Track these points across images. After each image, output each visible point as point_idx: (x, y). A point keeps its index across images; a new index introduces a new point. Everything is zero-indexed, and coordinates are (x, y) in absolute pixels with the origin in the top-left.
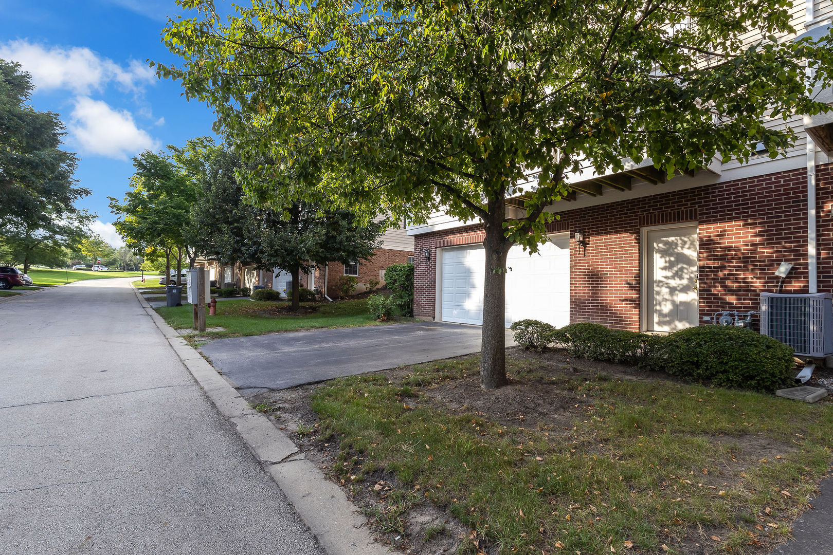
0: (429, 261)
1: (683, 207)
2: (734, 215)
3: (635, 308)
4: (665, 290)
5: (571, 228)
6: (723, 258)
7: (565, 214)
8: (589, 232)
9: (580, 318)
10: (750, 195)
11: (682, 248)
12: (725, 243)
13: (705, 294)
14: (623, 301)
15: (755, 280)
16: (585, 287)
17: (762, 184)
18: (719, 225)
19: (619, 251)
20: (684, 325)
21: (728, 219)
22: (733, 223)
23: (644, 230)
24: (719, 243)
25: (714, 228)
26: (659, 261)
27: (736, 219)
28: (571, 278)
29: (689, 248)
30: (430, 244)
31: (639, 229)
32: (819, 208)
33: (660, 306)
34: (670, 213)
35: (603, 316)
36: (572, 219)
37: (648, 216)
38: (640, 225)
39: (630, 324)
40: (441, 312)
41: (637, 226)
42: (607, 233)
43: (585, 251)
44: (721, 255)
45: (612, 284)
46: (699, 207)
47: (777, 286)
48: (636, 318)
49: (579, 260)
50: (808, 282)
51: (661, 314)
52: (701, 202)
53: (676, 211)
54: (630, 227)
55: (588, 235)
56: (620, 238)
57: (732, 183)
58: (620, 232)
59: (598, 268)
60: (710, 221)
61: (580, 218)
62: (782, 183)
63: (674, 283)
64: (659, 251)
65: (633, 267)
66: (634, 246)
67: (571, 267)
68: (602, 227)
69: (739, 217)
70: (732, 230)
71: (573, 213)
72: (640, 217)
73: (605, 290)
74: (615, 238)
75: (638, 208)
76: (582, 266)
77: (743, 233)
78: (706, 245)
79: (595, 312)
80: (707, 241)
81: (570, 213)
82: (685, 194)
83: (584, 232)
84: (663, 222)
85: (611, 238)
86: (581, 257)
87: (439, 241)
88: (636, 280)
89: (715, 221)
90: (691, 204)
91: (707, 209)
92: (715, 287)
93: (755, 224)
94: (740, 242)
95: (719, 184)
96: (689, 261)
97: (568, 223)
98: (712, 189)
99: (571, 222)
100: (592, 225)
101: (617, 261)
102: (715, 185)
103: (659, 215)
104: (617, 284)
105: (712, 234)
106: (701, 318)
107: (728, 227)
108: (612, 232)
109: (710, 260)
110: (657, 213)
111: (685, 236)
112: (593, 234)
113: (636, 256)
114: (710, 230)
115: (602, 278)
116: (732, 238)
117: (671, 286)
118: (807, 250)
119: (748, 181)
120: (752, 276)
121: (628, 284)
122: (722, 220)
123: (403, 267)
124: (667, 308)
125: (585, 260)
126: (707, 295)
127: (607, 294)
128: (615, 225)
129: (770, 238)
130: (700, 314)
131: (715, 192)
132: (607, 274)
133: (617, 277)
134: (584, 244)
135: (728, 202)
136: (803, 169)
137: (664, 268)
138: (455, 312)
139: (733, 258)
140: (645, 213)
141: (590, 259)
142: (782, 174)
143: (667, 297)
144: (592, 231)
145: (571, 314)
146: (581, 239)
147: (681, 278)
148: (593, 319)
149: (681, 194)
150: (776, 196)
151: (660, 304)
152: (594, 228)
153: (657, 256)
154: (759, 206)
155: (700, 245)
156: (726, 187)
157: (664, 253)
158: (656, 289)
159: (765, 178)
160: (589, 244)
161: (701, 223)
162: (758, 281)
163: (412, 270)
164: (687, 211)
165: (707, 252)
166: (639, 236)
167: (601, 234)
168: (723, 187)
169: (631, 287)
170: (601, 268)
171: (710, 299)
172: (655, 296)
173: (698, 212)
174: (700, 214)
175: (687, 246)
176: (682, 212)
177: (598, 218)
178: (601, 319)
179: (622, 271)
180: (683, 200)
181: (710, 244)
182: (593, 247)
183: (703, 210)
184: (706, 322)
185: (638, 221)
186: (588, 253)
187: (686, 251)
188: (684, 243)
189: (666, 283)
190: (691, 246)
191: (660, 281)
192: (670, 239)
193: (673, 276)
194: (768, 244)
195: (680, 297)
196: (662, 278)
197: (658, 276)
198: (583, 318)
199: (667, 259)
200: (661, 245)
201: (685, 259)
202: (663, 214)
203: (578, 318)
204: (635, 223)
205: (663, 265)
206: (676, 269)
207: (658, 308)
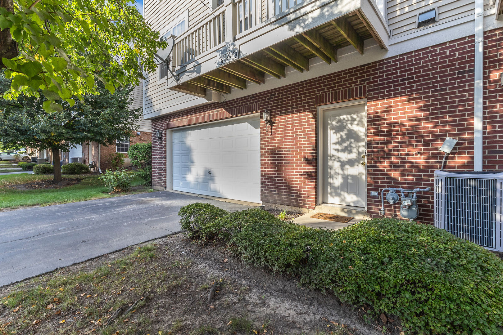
0: (161, 140)
1: (353, 85)
2: (400, 90)
3: (312, 182)
4: (337, 165)
5: (262, 109)
6: (388, 134)
7: (256, 96)
8: (275, 112)
9: (268, 190)
10: (415, 69)
11: (351, 124)
12: (391, 119)
13: (372, 169)
14: (301, 175)
15: (419, 156)
16: (272, 163)
17: (428, 57)
18: (385, 101)
19: (299, 129)
20: (352, 198)
21: (394, 94)
22: (399, 99)
23: (321, 109)
24: (385, 119)
25: (381, 104)
26: (333, 137)
27: (402, 94)
28: (261, 155)
29: (358, 125)
30: (162, 125)
31: (316, 108)
32: (486, 78)
33: (333, 179)
34: (342, 91)
35: (286, 189)
36: (262, 101)
37: (323, 95)
38: (316, 103)
39: (308, 197)
40: (172, 183)
41: (314, 105)
43: (272, 129)
44: (387, 131)
45: (293, 160)
46: (368, 83)
47: (441, 162)
48: (313, 192)
49: (268, 138)
50: (472, 158)
51: (333, 187)
52: (369, 79)
53: (347, 89)
54: (308, 106)
55: (274, 115)
56: (300, 116)
57: (398, 58)
58: (300, 111)
60: (378, 97)
61: (268, 99)
62: (448, 53)
63: (344, 156)
64: (333, 128)
65: (310, 144)
66: (311, 124)
67: (261, 144)
68: (286, 107)
69: (405, 92)
70: (398, 106)
71: (262, 95)
72: (317, 96)
73: (288, 166)
74: (296, 117)
75: (314, 88)
76: (269, 143)
77: (409, 108)
78: (374, 120)
79: (280, 186)
80: (374, 117)
81: (260, 95)
82: (355, 71)
83: (271, 112)
84: (336, 100)
85: (293, 117)
86: (268, 135)
87: (166, 123)
88: (313, 156)
89: (383, 97)
90: (361, 81)
91: (375, 86)
92: (382, 163)
93: (420, 98)
94: (405, 117)
95: (386, 59)
96: (358, 139)
97: (259, 104)
98: (380, 65)
99: (261, 103)
100: (277, 106)
101: (297, 138)
102: (383, 60)
103: (332, 93)
104: (297, 160)
105: (379, 111)
106: (369, 193)
107: (394, 102)
108: (293, 111)
109: (378, 135)
110: (330, 91)
111: (354, 114)
112: (278, 114)
113: (313, 134)
114: (377, 106)
116: (397, 114)
117: (342, 160)
118: (472, 124)
119: (414, 54)
120: (416, 152)
121: (307, 159)
122: (389, 96)
123: (144, 146)
124: (337, 181)
125: (271, 138)
126: (374, 170)
127: (289, 169)
128: (296, 105)
129: (434, 112)
130: (368, 189)
131: (382, 68)
132: (289, 151)
133: (297, 154)
134: (271, 123)
135: (394, 78)
136: (469, 37)
138: (181, 183)
139: (397, 134)
140: (320, 92)
141: (276, 137)
142: (448, 45)
143: (339, 171)
144: (278, 111)
145: (261, 187)
146: (269, 119)
147: (350, 152)
148: (279, 191)
149: (352, 72)
150: (441, 68)
151: (332, 177)
152: (279, 108)
153: (331, 133)
154: (424, 80)
155: (368, 122)
156: (393, 62)
157: (338, 129)
158: (330, 163)
159: (430, 49)
160: (275, 123)
161: (370, 99)
162: (422, 157)
163: (150, 147)
164: (357, 88)
165: (374, 128)
166: (316, 114)
167: (284, 114)
168: (389, 62)
169: (308, 162)
170: (285, 145)
171: (377, 174)
172: (329, 170)
173: (367, 89)
174: (369, 91)
175: (356, 122)
176: (353, 89)
177: (282, 99)
178: (285, 192)
179: (301, 147)
180: (354, 78)
181: (377, 120)
182: (278, 125)
183: (371, 86)
184: (374, 197)
185: (315, 100)
186: (274, 132)
187: (355, 127)
188: (354, 120)
189: (339, 158)
190: (360, 123)
191: (333, 156)
192: (342, 117)
193: (343, 151)
194: (432, 119)
195: (352, 171)
196: (335, 153)
197: (332, 150)
198: (271, 191)
199: (339, 135)
200: (334, 123)
201: (354, 135)
202: (336, 93)
203: (267, 190)
204: (312, 102)
205: (336, 141)
206: (345, 145)
207: (331, 181)
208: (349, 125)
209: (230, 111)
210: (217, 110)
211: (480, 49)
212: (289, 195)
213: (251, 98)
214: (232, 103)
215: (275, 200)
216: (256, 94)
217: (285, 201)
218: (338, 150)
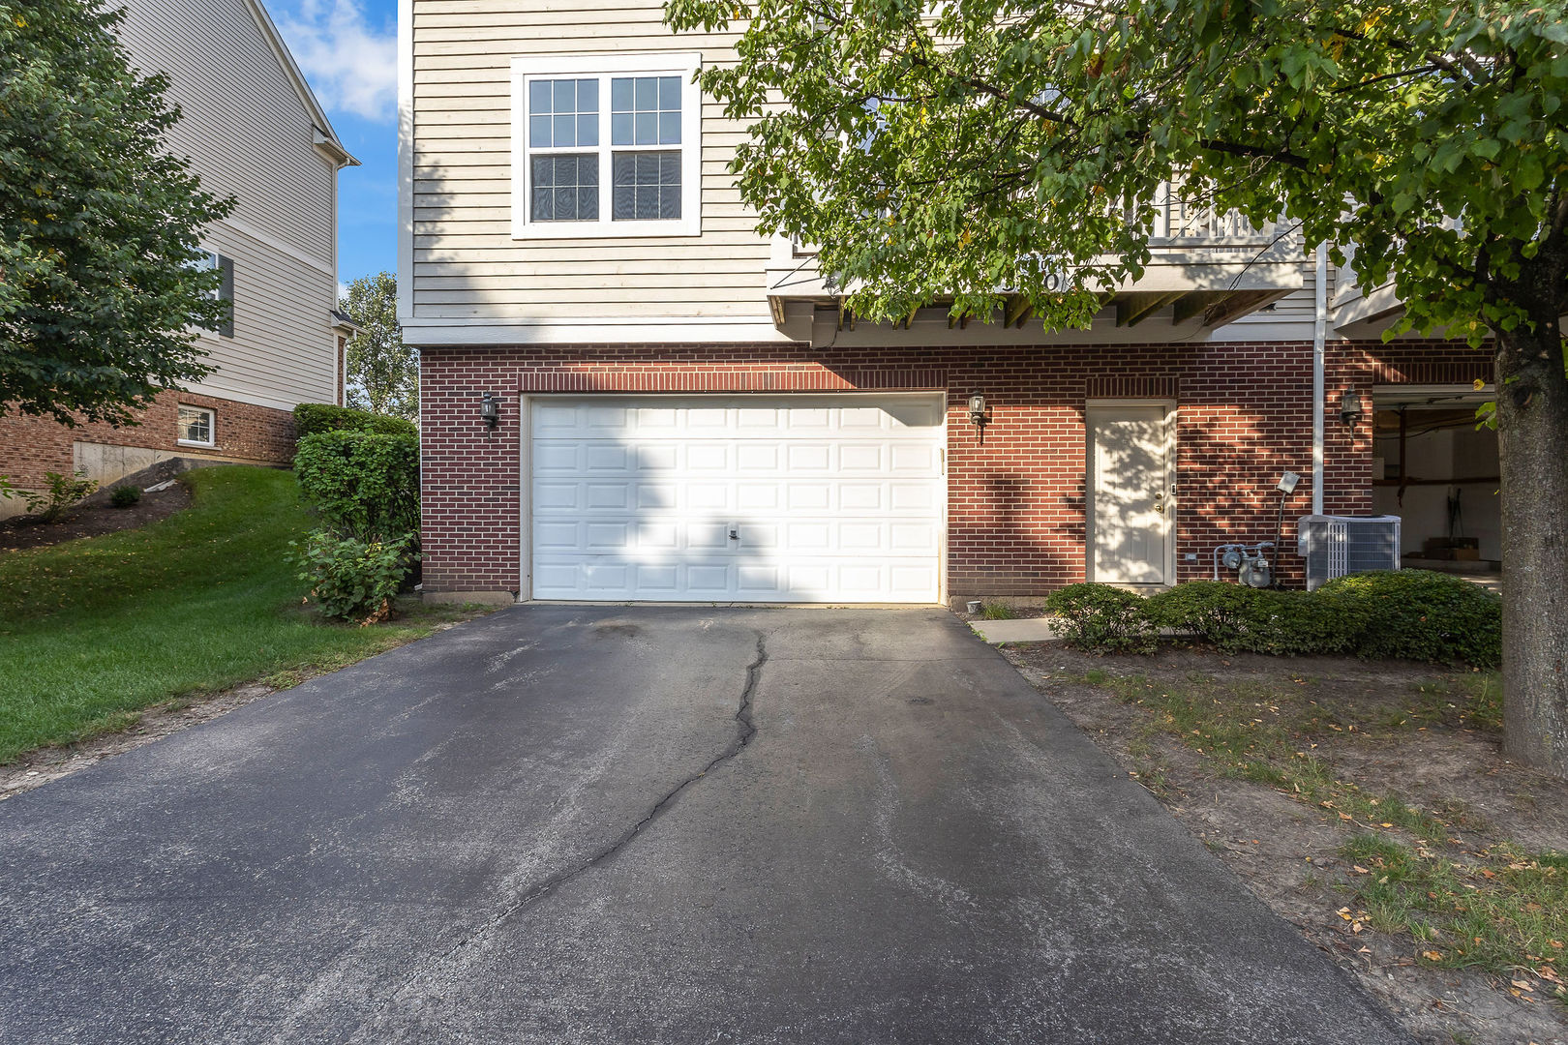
0: (494, 427)
1: (1157, 373)
2: (1227, 396)
3: (1079, 543)
4: (1112, 510)
5: (951, 385)
6: (1212, 460)
7: (937, 354)
8: (991, 397)
9: (973, 568)
10: (1248, 369)
11: (1140, 439)
12: (1215, 438)
13: (1185, 516)
14: (1057, 531)
15: (1252, 496)
16: (982, 507)
17: (1262, 355)
18: (1207, 409)
20: (1141, 568)
21: (1220, 400)
22: (1226, 408)
23: (1090, 403)
24: (1209, 438)
25: (1201, 413)
26: (1104, 459)
27: (1229, 402)
28: (949, 488)
29: (1150, 440)
31: (1086, 402)
32: (1325, 399)
33: (1105, 537)
34: (1139, 380)
35: (1018, 562)
36: (953, 366)
37: (1102, 380)
38: (1089, 394)
39: (1069, 574)
40: (530, 576)
41: (1083, 395)
42: (1027, 403)
44: (1210, 457)
45: (1037, 501)
48: (1081, 562)
49: (970, 452)
50: (1311, 500)
51: (1105, 551)
52: (1184, 369)
53: (1148, 378)
54: (1070, 395)
55: (989, 402)
56: (1052, 414)
57: (1226, 346)
58: (1053, 404)
59: (1009, 470)
60: (1196, 401)
61: (971, 365)
62: (1284, 357)
63: (1127, 495)
64: (1105, 442)
65: (1076, 470)
66: (1077, 432)
68: (1018, 390)
69: (1234, 400)
70: (1225, 419)
71: (952, 353)
72: (1089, 381)
73: (1024, 513)
74: (1042, 414)
75: (1085, 364)
76: (976, 464)
77: (1239, 425)
78: (1189, 437)
79: (1004, 556)
80: (1190, 432)
81: (948, 353)
82: (1161, 351)
84: (1126, 394)
85: (1037, 414)
88: (1080, 495)
89: (1204, 402)
90: (1170, 369)
91: (1192, 382)
92: (1203, 506)
93: (1253, 413)
94: (1234, 438)
95: (1208, 344)
96: (1150, 465)
97: (945, 372)
98: (1200, 350)
99: (950, 372)
100: (997, 384)
101: (1047, 458)
102: (1203, 344)
103: (1121, 381)
104: (1046, 501)
105: (1198, 423)
106: (1180, 557)
107: (1220, 413)
108: (1037, 402)
109: (1197, 462)
110: (1117, 376)
111: (1143, 421)
112: (1000, 402)
114: (1197, 415)
115: (1019, 488)
116: (1224, 431)
117: (1122, 502)
118: (1311, 456)
119: (1245, 346)
120: (1249, 490)
121: (1069, 500)
122: (1211, 402)
124: (1115, 541)
125: (982, 451)
126: (1189, 519)
127: (1028, 519)
128: (1043, 389)
129: (1271, 433)
130: (1178, 550)
131: (1203, 356)
132: (1027, 482)
133: (1046, 488)
134: (983, 421)
135: (1220, 375)
136: (1308, 342)
137: (1112, 471)
138: (587, 572)
139: (1226, 463)
140: (1097, 374)
141: (993, 452)
142: (1284, 345)
143: (1117, 521)
144: (996, 396)
146: (981, 410)
147: (1137, 488)
149: (1155, 351)
150: (1277, 375)
151: (1104, 533)
152: (1000, 390)
153: (1100, 451)
154: (1258, 387)
155: (1179, 438)
156: (1218, 350)
157: (1111, 446)
158: (1099, 507)
159: (1264, 346)
160: (990, 421)
161: (1182, 402)
162: (1257, 497)
164: (1163, 380)
165: (1191, 450)
166: (1086, 414)
167: (1015, 403)
168: (1214, 350)
169: (1073, 505)
170: (1016, 470)
171: (1196, 526)
172: (1097, 520)
173: (1180, 385)
174: (1183, 388)
175: (1146, 436)
176: (1158, 379)
177: (1009, 371)
179: (1056, 476)
180: (1158, 361)
181: (1196, 438)
182: (999, 427)
183: (1187, 382)
184: (1190, 562)
185: (1085, 386)
186: (988, 439)
187: (1145, 445)
188: (1143, 431)
189: (1115, 498)
190: (1154, 438)
191: (1105, 494)
192: (1122, 424)
193: (1124, 486)
194: (1268, 444)
195: (1139, 521)
196: (1109, 489)
197: (1102, 482)
198: (980, 568)
199: (1116, 456)
200: (1107, 432)
201: (1143, 459)
202: (1127, 381)
203: (968, 568)
204: (1079, 389)
205: (1110, 466)
206: (1129, 474)
207: (1100, 540)
208: (1135, 441)
209: (848, 373)
210: (795, 365)
211: (1320, 361)
212: (1025, 574)
213: (919, 354)
214: (858, 355)
215: (992, 587)
216: (938, 348)
217: (1015, 587)
218: (1113, 484)
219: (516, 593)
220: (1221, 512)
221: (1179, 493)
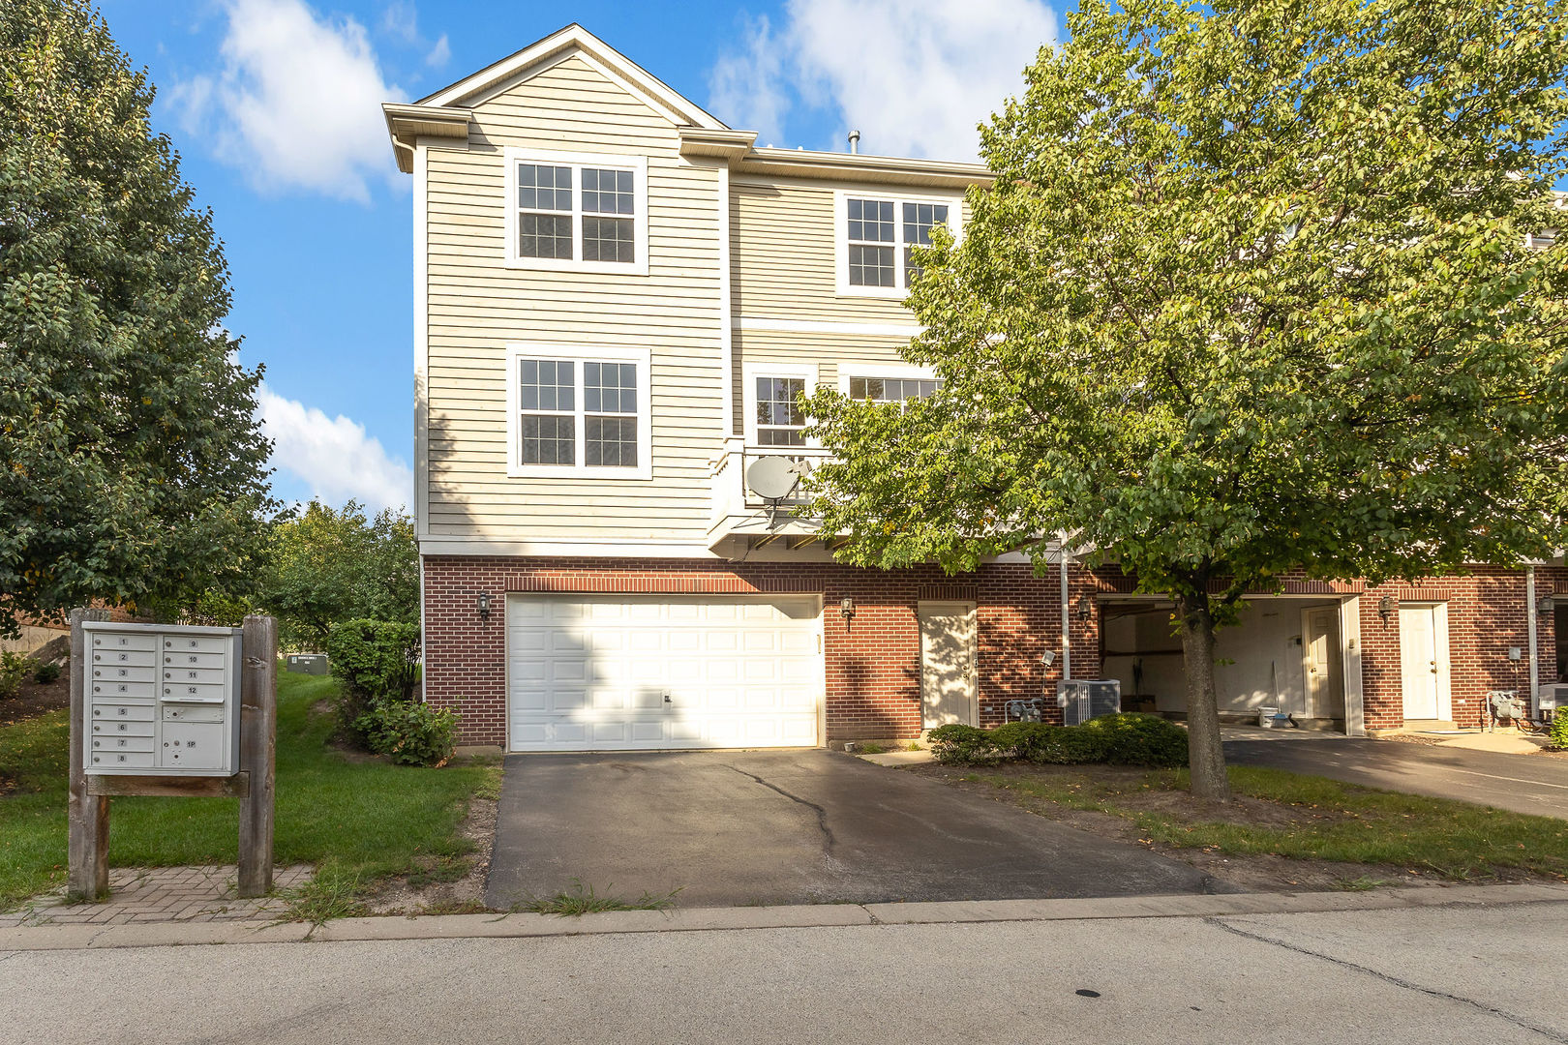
1: (964, 584)
2: (1008, 600)
3: (914, 702)
4: (933, 679)
5: (825, 589)
6: (999, 644)
7: (817, 568)
10: (1020, 581)
11: (950, 629)
12: (1001, 629)
13: (984, 683)
14: (896, 693)
15: (1025, 667)
16: (850, 676)
18: (996, 608)
19: (895, 628)
20: (953, 719)
21: (1003, 603)
22: (1007, 608)
23: (920, 603)
24: (996, 628)
25: (992, 612)
26: (928, 643)
28: (828, 663)
29: (957, 630)
31: (917, 603)
35: (876, 715)
36: (829, 576)
37: (928, 588)
38: (920, 597)
39: (911, 723)
41: (916, 599)
42: (879, 604)
43: (849, 624)
44: (998, 641)
45: (887, 671)
46: (979, 586)
47: (1041, 674)
48: (917, 714)
49: (840, 638)
50: (1062, 670)
51: (930, 707)
52: (981, 581)
53: (958, 587)
54: (908, 598)
56: (895, 611)
58: (896, 604)
60: (988, 603)
61: (841, 576)
62: (1043, 574)
63: (943, 668)
64: (929, 632)
65: (912, 650)
66: (913, 624)
67: (827, 646)
68: (873, 594)
69: (1012, 603)
70: (1007, 616)
71: (830, 568)
72: (919, 588)
73: (879, 680)
74: (889, 611)
75: (917, 577)
77: (1016, 620)
78: (984, 628)
80: (984, 624)
81: (825, 567)
84: (945, 597)
85: (885, 611)
86: (842, 633)
87: (514, 577)
88: (917, 666)
89: (994, 604)
90: (971, 581)
91: (986, 590)
92: (994, 675)
93: (1024, 611)
94: (1013, 629)
95: (995, 564)
96: (957, 647)
97: (823, 581)
98: (990, 568)
99: (826, 580)
100: (858, 589)
101: (893, 641)
102: (992, 564)
103: (940, 588)
104: (893, 671)
105: (989, 618)
106: (982, 709)
107: (1003, 611)
108: (886, 602)
109: (988, 645)
110: (937, 585)
111: (953, 617)
112: (861, 603)
114: (989, 612)
116: (1006, 624)
117: (940, 673)
118: (1062, 641)
119: (1018, 566)
120: (1023, 664)
121: (907, 671)
122: (998, 604)
124: (935, 700)
125: (847, 637)
128: (890, 594)
129: (1035, 626)
130: (982, 705)
131: (992, 572)
133: (893, 663)
134: (848, 614)
135: (1003, 586)
136: (1057, 565)
137: (932, 651)
138: (547, 730)
139: (1007, 645)
140: (925, 584)
141: (854, 637)
143: (936, 686)
144: (860, 598)
147: (949, 663)
148: (863, 720)
150: (1039, 586)
151: (928, 695)
152: (860, 594)
153: (925, 637)
154: (1027, 594)
155: (979, 629)
156: (1002, 568)
157: (933, 634)
158: (925, 676)
160: (855, 616)
161: (979, 603)
162: (1028, 668)
164: (968, 589)
165: (984, 637)
166: (916, 611)
167: (871, 603)
168: (999, 568)
169: (910, 675)
170: (872, 650)
171: (989, 688)
172: (924, 686)
173: (978, 592)
174: (981, 594)
175: (955, 628)
176: (963, 588)
177: (867, 581)
179: (899, 654)
181: (988, 628)
182: (861, 620)
183: (983, 590)
184: (988, 713)
185: (917, 592)
186: (853, 629)
187: (954, 634)
188: (952, 624)
189: (935, 670)
190: (959, 629)
191: (929, 668)
192: (938, 618)
193: (941, 661)
194: (1034, 633)
195: (949, 686)
196: (931, 664)
197: (927, 661)
198: (849, 720)
199: (935, 640)
200: (930, 624)
201: (953, 643)
202: (944, 589)
203: (841, 720)
204: (913, 594)
205: (931, 648)
206: (943, 653)
207: (926, 699)
208: (947, 629)
209: (754, 581)
210: (716, 574)
211: (1065, 578)
212: (880, 724)
213: (805, 567)
215: (859, 733)
216: (819, 563)
217: (874, 732)
218: (934, 660)
219: (504, 747)
220: (1006, 679)
221: (980, 666)
